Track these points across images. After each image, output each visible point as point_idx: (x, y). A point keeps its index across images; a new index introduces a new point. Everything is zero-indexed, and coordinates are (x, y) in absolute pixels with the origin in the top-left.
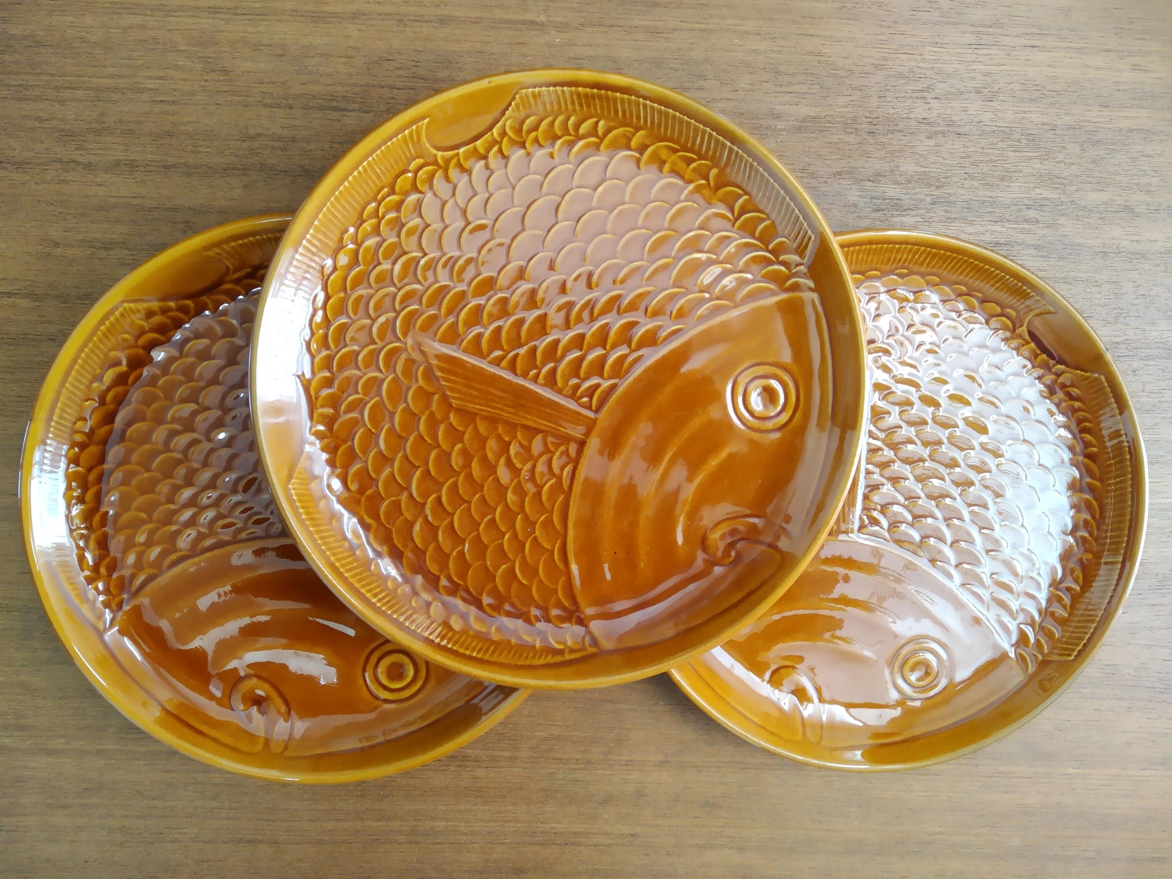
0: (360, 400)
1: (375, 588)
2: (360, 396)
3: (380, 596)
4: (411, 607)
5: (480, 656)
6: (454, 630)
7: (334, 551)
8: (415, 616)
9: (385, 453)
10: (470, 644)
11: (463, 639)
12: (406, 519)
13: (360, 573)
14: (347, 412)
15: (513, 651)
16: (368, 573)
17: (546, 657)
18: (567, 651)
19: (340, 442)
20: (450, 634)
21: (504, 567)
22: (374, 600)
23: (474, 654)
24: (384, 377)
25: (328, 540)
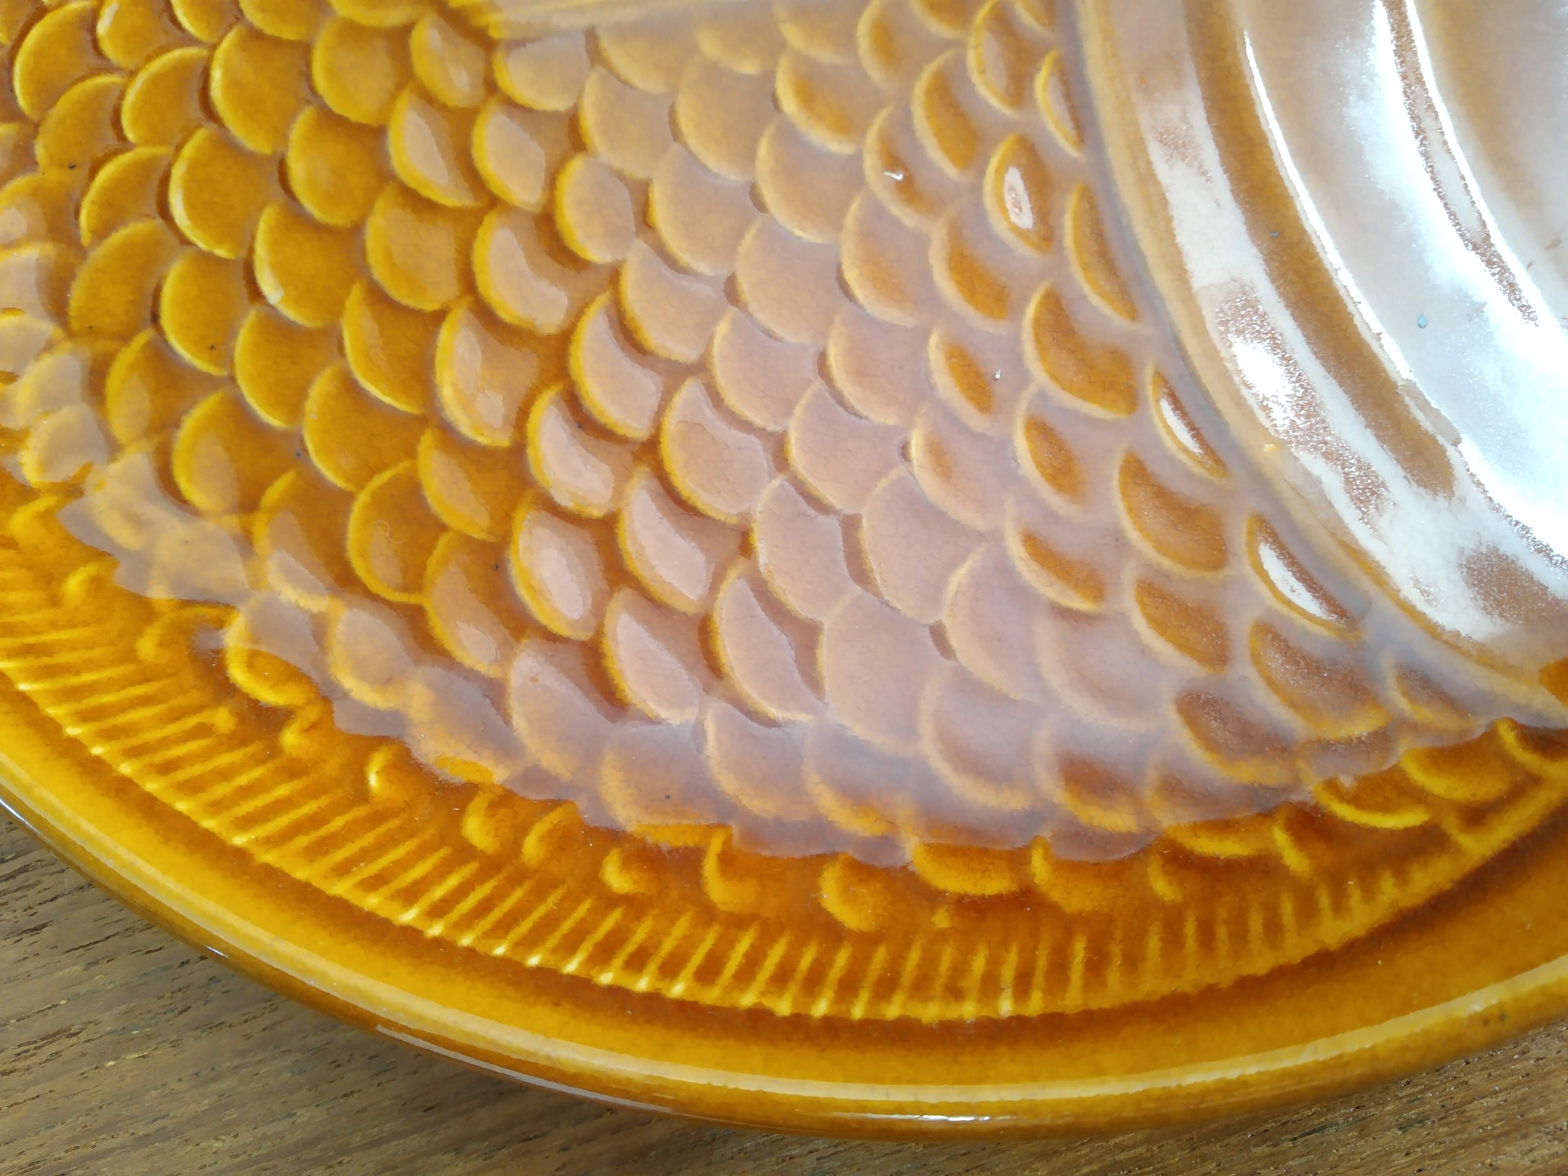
0: (145, 167)
1: (405, 864)
2: (140, 153)
3: (439, 892)
4: (611, 901)
5: (1035, 1005)
6: (851, 934)
7: (181, 775)
8: (640, 935)
9: (291, 314)
10: (959, 969)
11: (914, 957)
12: (467, 541)
13: (314, 821)
14: (102, 233)
15: (1190, 929)
16: (360, 812)
17: (1369, 892)
18: (1451, 825)
19: (108, 345)
20: (842, 959)
21: (960, 576)
22: (409, 916)
23: (1006, 1007)
24: (204, 53)
25: (121, 719)
